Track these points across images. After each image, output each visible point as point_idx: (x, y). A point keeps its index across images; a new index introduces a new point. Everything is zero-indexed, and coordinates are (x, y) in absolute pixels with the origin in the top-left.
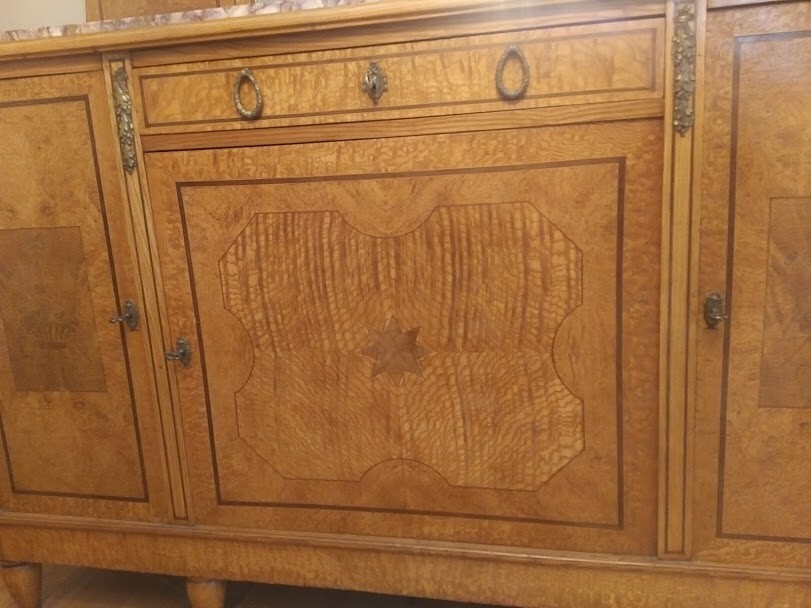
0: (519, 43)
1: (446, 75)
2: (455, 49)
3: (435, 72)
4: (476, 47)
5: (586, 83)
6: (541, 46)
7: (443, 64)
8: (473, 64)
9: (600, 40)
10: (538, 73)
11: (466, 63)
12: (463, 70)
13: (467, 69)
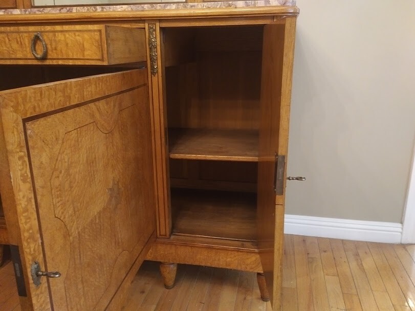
0: (42, 32)
1: (10, 44)
2: (13, 32)
3: (5, 42)
4: (22, 32)
5: (73, 54)
6: (51, 35)
7: (8, 39)
8: (22, 40)
9: (77, 33)
10: (52, 48)
11: (19, 40)
12: (18, 43)
13: (19, 43)
